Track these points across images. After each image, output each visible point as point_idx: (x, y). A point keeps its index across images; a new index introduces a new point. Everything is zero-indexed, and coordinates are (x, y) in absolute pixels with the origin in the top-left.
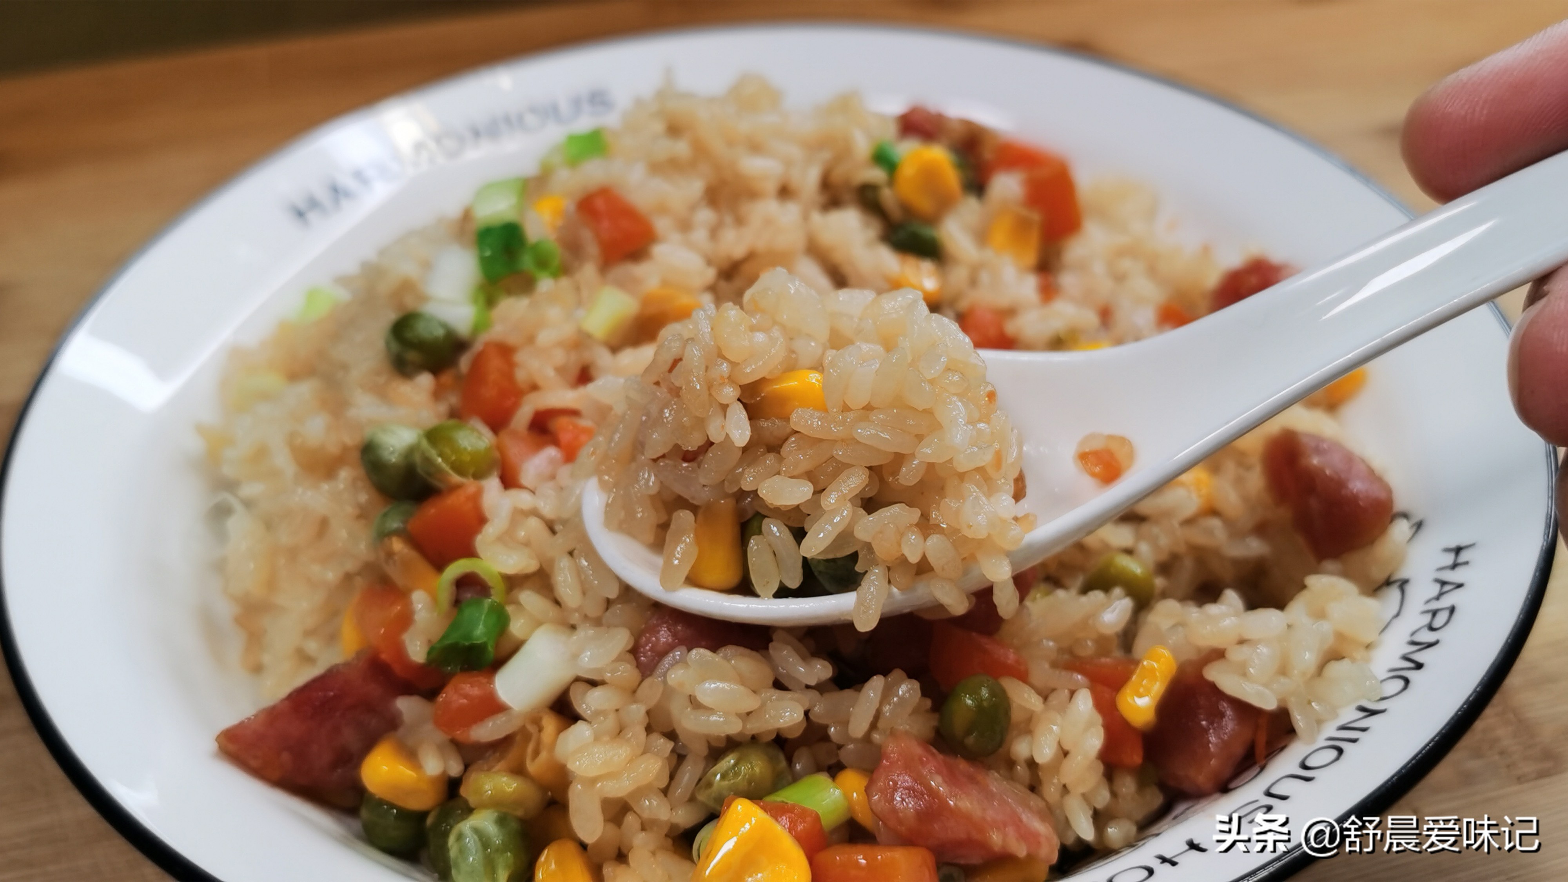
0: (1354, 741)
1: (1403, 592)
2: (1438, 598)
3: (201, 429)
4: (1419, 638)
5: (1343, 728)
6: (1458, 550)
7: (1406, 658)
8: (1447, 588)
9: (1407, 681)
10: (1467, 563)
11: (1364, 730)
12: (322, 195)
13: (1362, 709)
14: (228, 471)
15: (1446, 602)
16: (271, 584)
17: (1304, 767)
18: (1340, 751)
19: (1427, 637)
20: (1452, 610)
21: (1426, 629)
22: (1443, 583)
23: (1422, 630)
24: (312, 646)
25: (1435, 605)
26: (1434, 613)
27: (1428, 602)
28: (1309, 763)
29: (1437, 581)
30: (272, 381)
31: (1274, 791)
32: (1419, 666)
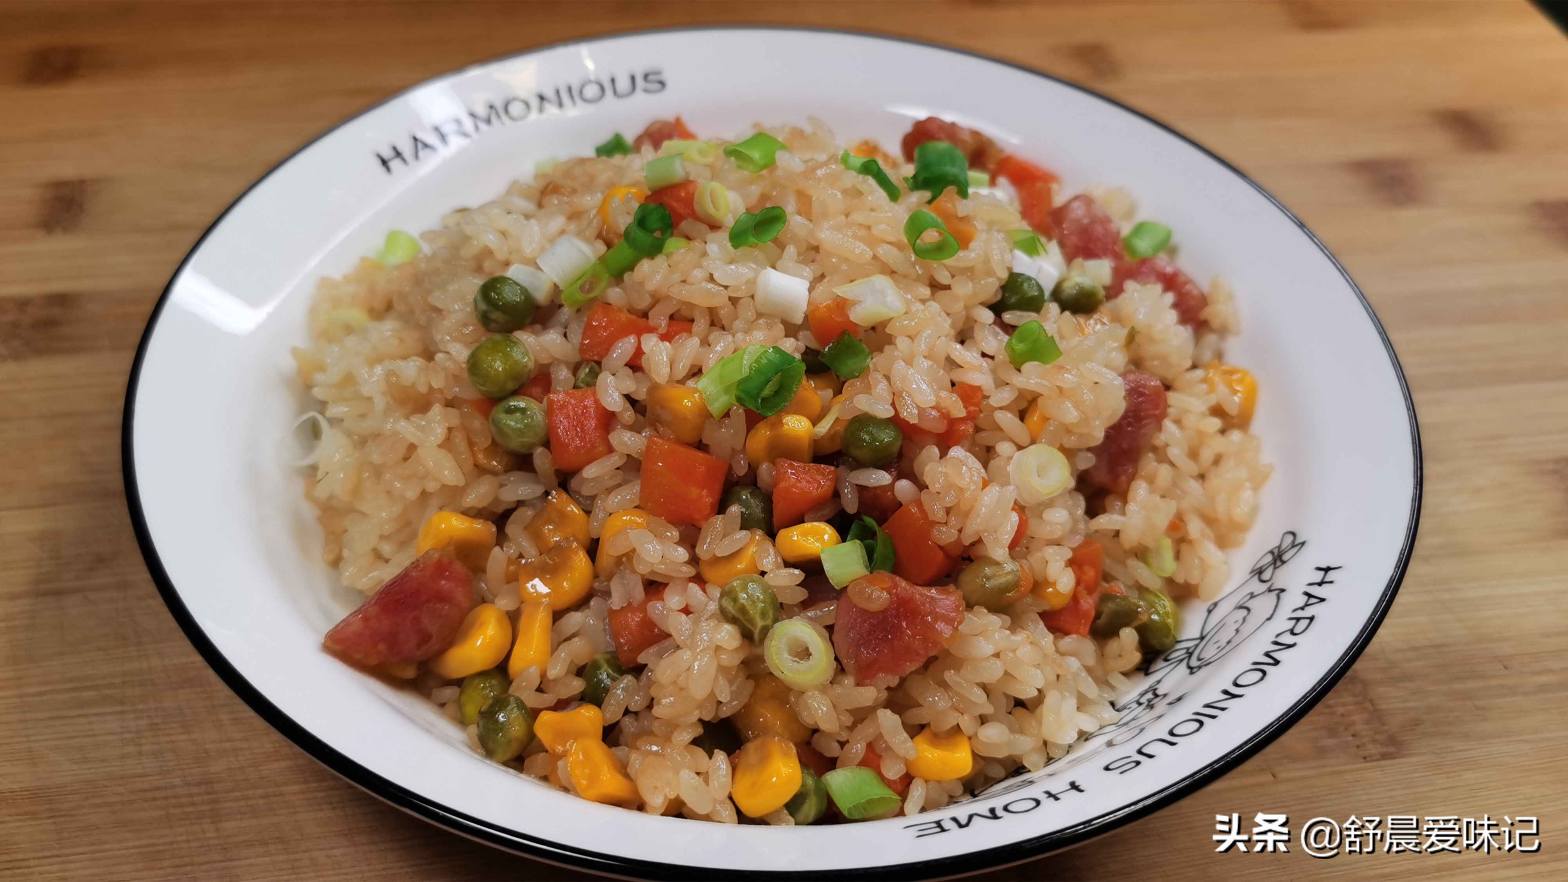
0: (1214, 717)
1: (1278, 597)
2: (1302, 608)
3: (294, 351)
4: (1281, 640)
5: (1208, 706)
6: (1327, 570)
7: (1267, 654)
8: (1313, 600)
9: (1264, 673)
10: (1331, 582)
11: (1223, 709)
12: (406, 148)
13: (1226, 692)
14: (318, 393)
15: (1308, 612)
16: (357, 491)
17: (1171, 733)
18: (1201, 723)
19: (1287, 639)
20: (1312, 619)
21: (1289, 632)
22: (1309, 596)
23: (1286, 633)
24: (386, 549)
25: (1299, 614)
26: (1298, 619)
27: (1295, 610)
28: (1176, 731)
29: (1306, 594)
30: (357, 316)
31: (1144, 750)
32: (1277, 662)
